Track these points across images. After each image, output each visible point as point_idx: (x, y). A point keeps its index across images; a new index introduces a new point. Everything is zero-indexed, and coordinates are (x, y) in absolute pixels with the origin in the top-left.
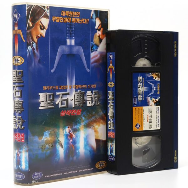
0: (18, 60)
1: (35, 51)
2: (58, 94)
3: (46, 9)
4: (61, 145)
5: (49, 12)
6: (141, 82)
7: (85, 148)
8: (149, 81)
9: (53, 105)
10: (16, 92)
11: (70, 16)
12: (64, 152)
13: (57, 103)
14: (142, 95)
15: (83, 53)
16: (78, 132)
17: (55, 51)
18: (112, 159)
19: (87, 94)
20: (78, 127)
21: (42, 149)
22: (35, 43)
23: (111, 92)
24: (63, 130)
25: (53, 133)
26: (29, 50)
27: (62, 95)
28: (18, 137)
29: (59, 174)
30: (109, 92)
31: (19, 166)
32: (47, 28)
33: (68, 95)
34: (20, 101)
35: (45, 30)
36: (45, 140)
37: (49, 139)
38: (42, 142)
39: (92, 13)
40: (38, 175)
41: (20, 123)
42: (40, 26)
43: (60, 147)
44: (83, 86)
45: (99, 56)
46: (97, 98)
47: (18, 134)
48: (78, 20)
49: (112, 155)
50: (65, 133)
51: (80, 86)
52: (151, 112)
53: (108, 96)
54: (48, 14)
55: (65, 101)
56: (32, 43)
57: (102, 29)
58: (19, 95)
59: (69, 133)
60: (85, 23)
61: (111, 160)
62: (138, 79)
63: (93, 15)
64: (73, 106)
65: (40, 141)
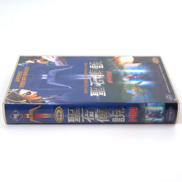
0: (59, 113)
1: (50, 98)
2: (92, 84)
3: (11, 91)
4: (139, 83)
5: (14, 90)
7: (142, 69)
9: (102, 88)
10: (89, 117)
11: (21, 77)
12: (145, 81)
13: (100, 85)
15: (56, 70)
16: (127, 73)
17: (52, 86)
19: (93, 67)
20: (122, 73)
21: (143, 94)
22: (43, 98)
24: (125, 81)
25: (128, 88)
26: (49, 102)
27: (93, 82)
28: (132, 114)
29: (166, 84)
31: (161, 114)
32: (30, 91)
33: (93, 79)
34: (98, 112)
35: (31, 92)
36: (135, 92)
37: (134, 90)
38: (137, 94)
39: (20, 64)
40: (169, 97)
41: (119, 112)
42: (27, 95)
43: (141, 83)
44: (85, 70)
45: (59, 61)
46: (97, 63)
47: (130, 114)
48: (25, 72)
50: (128, 81)
51: (85, 72)
54: (16, 90)
55: (98, 81)
56: (43, 100)
57: (36, 60)
58: (93, 112)
59: (128, 78)
60: (28, 69)
63: (22, 64)
64: (104, 76)
65: (136, 95)
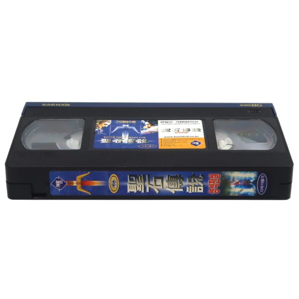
6: (112, 140)
8: (111, 131)
14: (137, 139)
18: (263, 180)
23: (128, 185)
30: (129, 191)
49: (255, 182)
52: (170, 129)
53: (138, 192)
61: (264, 185)
62: (106, 142)
